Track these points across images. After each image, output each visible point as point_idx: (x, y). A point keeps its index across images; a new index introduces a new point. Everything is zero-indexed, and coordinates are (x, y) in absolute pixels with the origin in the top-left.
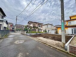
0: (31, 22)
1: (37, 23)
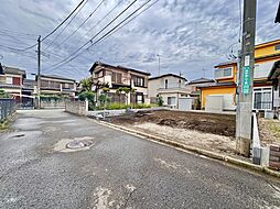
0: (103, 65)
1: (126, 70)
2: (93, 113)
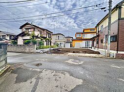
1: (44, 30)
2: (39, 51)
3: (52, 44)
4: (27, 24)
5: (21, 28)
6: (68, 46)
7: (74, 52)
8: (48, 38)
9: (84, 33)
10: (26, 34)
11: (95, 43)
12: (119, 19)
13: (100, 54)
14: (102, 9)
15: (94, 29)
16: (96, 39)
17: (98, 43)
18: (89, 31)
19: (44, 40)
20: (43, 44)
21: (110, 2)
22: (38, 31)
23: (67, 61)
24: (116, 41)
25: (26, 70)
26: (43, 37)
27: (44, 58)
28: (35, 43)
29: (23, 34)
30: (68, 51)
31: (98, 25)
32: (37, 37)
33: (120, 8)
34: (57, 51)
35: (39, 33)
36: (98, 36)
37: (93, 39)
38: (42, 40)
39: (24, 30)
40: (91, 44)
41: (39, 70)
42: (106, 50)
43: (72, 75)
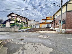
2: (20, 30)
3: (28, 26)
4: (12, 13)
5: (8, 16)
6: (38, 27)
7: (42, 31)
8: (25, 22)
9: (46, 19)
10: (11, 20)
11: (53, 25)
12: (66, 12)
13: (56, 31)
14: (57, 5)
15: (52, 17)
16: (53, 23)
17: (54, 25)
18: (49, 18)
19: (24, 24)
20: (23, 26)
21: (62, 2)
22: (20, 18)
23: (39, 37)
24: (65, 24)
25: (14, 44)
26: (23, 22)
27: (25, 35)
28: (18, 25)
29: (9, 20)
30: (38, 30)
31: (54, 15)
32: (19, 22)
33: (67, 5)
34: (32, 30)
35: (20, 19)
36: (55, 21)
37: (52, 23)
38: (22, 23)
39: (10, 17)
40: (51, 26)
41: (23, 43)
42: (60, 29)
43: (44, 45)
